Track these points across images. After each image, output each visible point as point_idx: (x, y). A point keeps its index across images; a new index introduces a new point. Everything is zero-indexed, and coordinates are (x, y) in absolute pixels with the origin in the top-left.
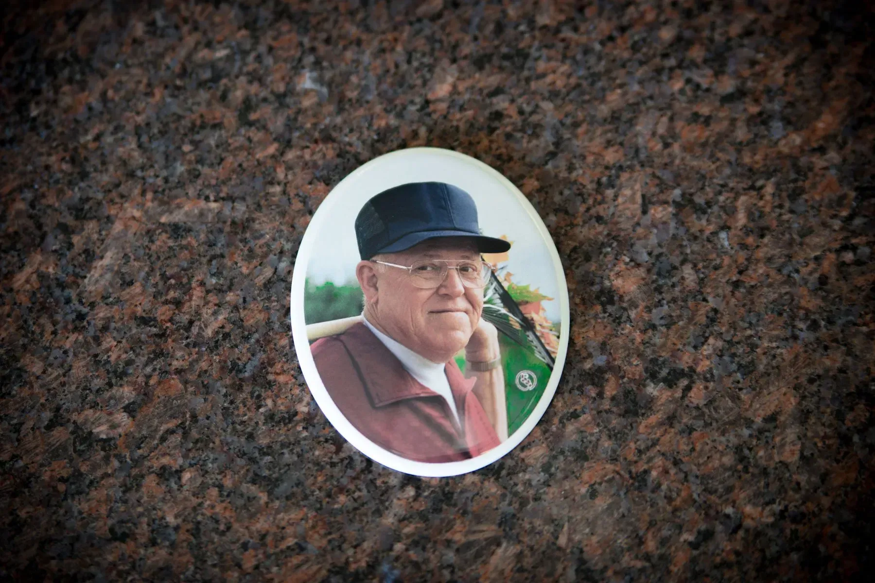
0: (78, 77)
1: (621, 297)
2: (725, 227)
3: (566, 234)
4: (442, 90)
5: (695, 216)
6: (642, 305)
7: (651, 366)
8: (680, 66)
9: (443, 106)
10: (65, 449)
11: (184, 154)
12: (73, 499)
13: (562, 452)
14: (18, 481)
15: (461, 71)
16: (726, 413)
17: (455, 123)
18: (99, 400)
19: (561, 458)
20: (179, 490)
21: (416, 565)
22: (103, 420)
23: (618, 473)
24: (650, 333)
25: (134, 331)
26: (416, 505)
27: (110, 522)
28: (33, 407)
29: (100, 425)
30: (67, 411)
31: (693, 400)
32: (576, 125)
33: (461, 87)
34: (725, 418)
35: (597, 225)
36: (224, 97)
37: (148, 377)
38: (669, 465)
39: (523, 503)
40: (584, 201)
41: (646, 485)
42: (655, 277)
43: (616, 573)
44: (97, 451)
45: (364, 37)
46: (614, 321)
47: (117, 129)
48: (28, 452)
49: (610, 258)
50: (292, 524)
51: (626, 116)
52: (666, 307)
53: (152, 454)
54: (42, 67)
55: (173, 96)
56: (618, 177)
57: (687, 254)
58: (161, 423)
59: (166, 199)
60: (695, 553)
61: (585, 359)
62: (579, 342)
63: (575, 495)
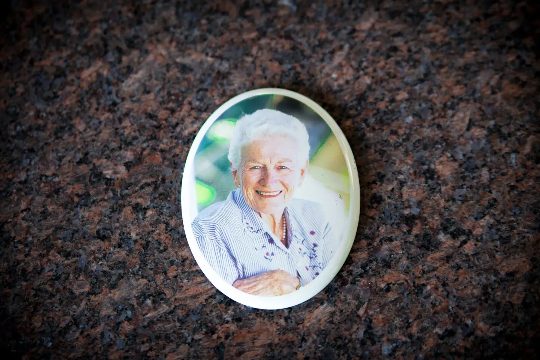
1: (439, 177)
2: (516, 151)
3: (416, 130)
5: (499, 140)
6: (450, 185)
7: (445, 223)
8: (516, 47)
9: (363, 35)
10: (84, 178)
11: (201, 25)
12: (81, 208)
13: (376, 260)
14: (53, 189)
15: (380, 17)
16: (484, 263)
17: (367, 47)
18: (111, 155)
19: (375, 263)
20: (143, 219)
22: (111, 167)
23: (407, 281)
24: (450, 203)
25: (143, 120)
27: (98, 227)
28: (73, 149)
29: (108, 169)
30: (92, 157)
31: (465, 250)
32: (441, 66)
33: (377, 27)
34: (482, 266)
35: (436, 129)
37: (144, 149)
38: (440, 285)
39: (344, 283)
40: (433, 113)
41: (422, 293)
42: (463, 170)
43: (388, 340)
44: (102, 184)
46: (430, 190)
48: (63, 174)
49: (438, 152)
51: (473, 68)
52: (465, 190)
53: (133, 195)
56: (458, 104)
57: (487, 162)
58: (143, 178)
59: (183, 48)
60: (440, 341)
61: (406, 208)
62: (405, 197)
63: (377, 287)
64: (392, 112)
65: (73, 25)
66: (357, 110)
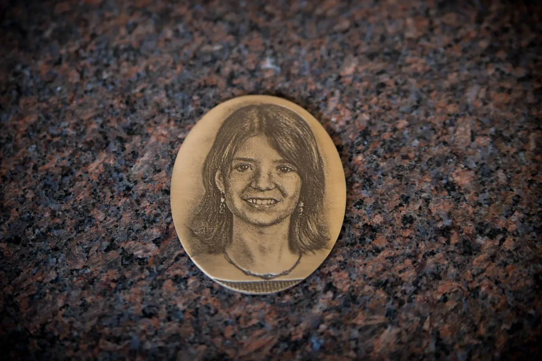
0: (132, 58)
1: (459, 187)
2: (523, 150)
3: (425, 151)
4: (349, 70)
5: (503, 143)
6: (473, 192)
7: (479, 227)
8: (492, 61)
9: (349, 80)
10: (116, 263)
11: (194, 101)
12: (120, 292)
13: (425, 275)
14: (87, 281)
15: (360, 61)
16: (527, 255)
17: (356, 88)
18: (138, 236)
19: (424, 278)
20: (186, 289)
21: (334, 338)
22: (140, 247)
23: (460, 288)
24: (478, 208)
25: (161, 198)
26: (334, 303)
27: (143, 306)
28: (97, 239)
29: (138, 250)
30: (118, 241)
31: (506, 247)
32: (430, 91)
33: (361, 69)
34: (527, 258)
35: (443, 146)
36: (218, 71)
37: (169, 224)
38: (492, 284)
39: (401, 303)
40: (436, 133)
41: (478, 295)
42: (480, 176)
43: (461, 347)
44: (135, 265)
45: (302, 41)
46: (456, 200)
47: (154, 86)
48: (93, 264)
49: (452, 165)
50: (256, 311)
51: (460, 87)
52: (487, 193)
53: (170, 268)
54: (111, 53)
55: (188, 69)
56: (456, 120)
57: (499, 164)
58: (176, 250)
59: (182, 125)
60: (511, 336)
61: (438, 221)
62: (434, 211)
63: (434, 300)
64: (397, 139)
65: (68, 126)
66: (364, 145)
